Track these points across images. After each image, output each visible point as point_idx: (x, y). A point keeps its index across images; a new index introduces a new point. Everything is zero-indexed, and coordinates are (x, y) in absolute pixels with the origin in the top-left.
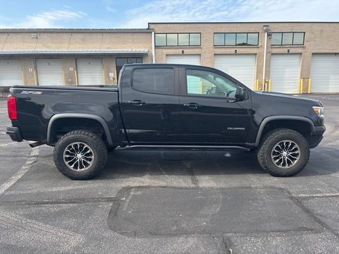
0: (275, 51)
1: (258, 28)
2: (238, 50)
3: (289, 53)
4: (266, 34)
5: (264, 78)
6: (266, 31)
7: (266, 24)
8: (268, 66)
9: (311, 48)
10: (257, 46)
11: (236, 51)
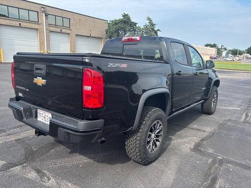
0: (52, 29)
1: (38, 8)
2: (22, 23)
3: (61, 32)
4: (44, 14)
5: (46, 50)
6: (44, 12)
7: (43, 6)
8: (48, 40)
9: (75, 30)
10: (37, 23)
11: (20, 24)
